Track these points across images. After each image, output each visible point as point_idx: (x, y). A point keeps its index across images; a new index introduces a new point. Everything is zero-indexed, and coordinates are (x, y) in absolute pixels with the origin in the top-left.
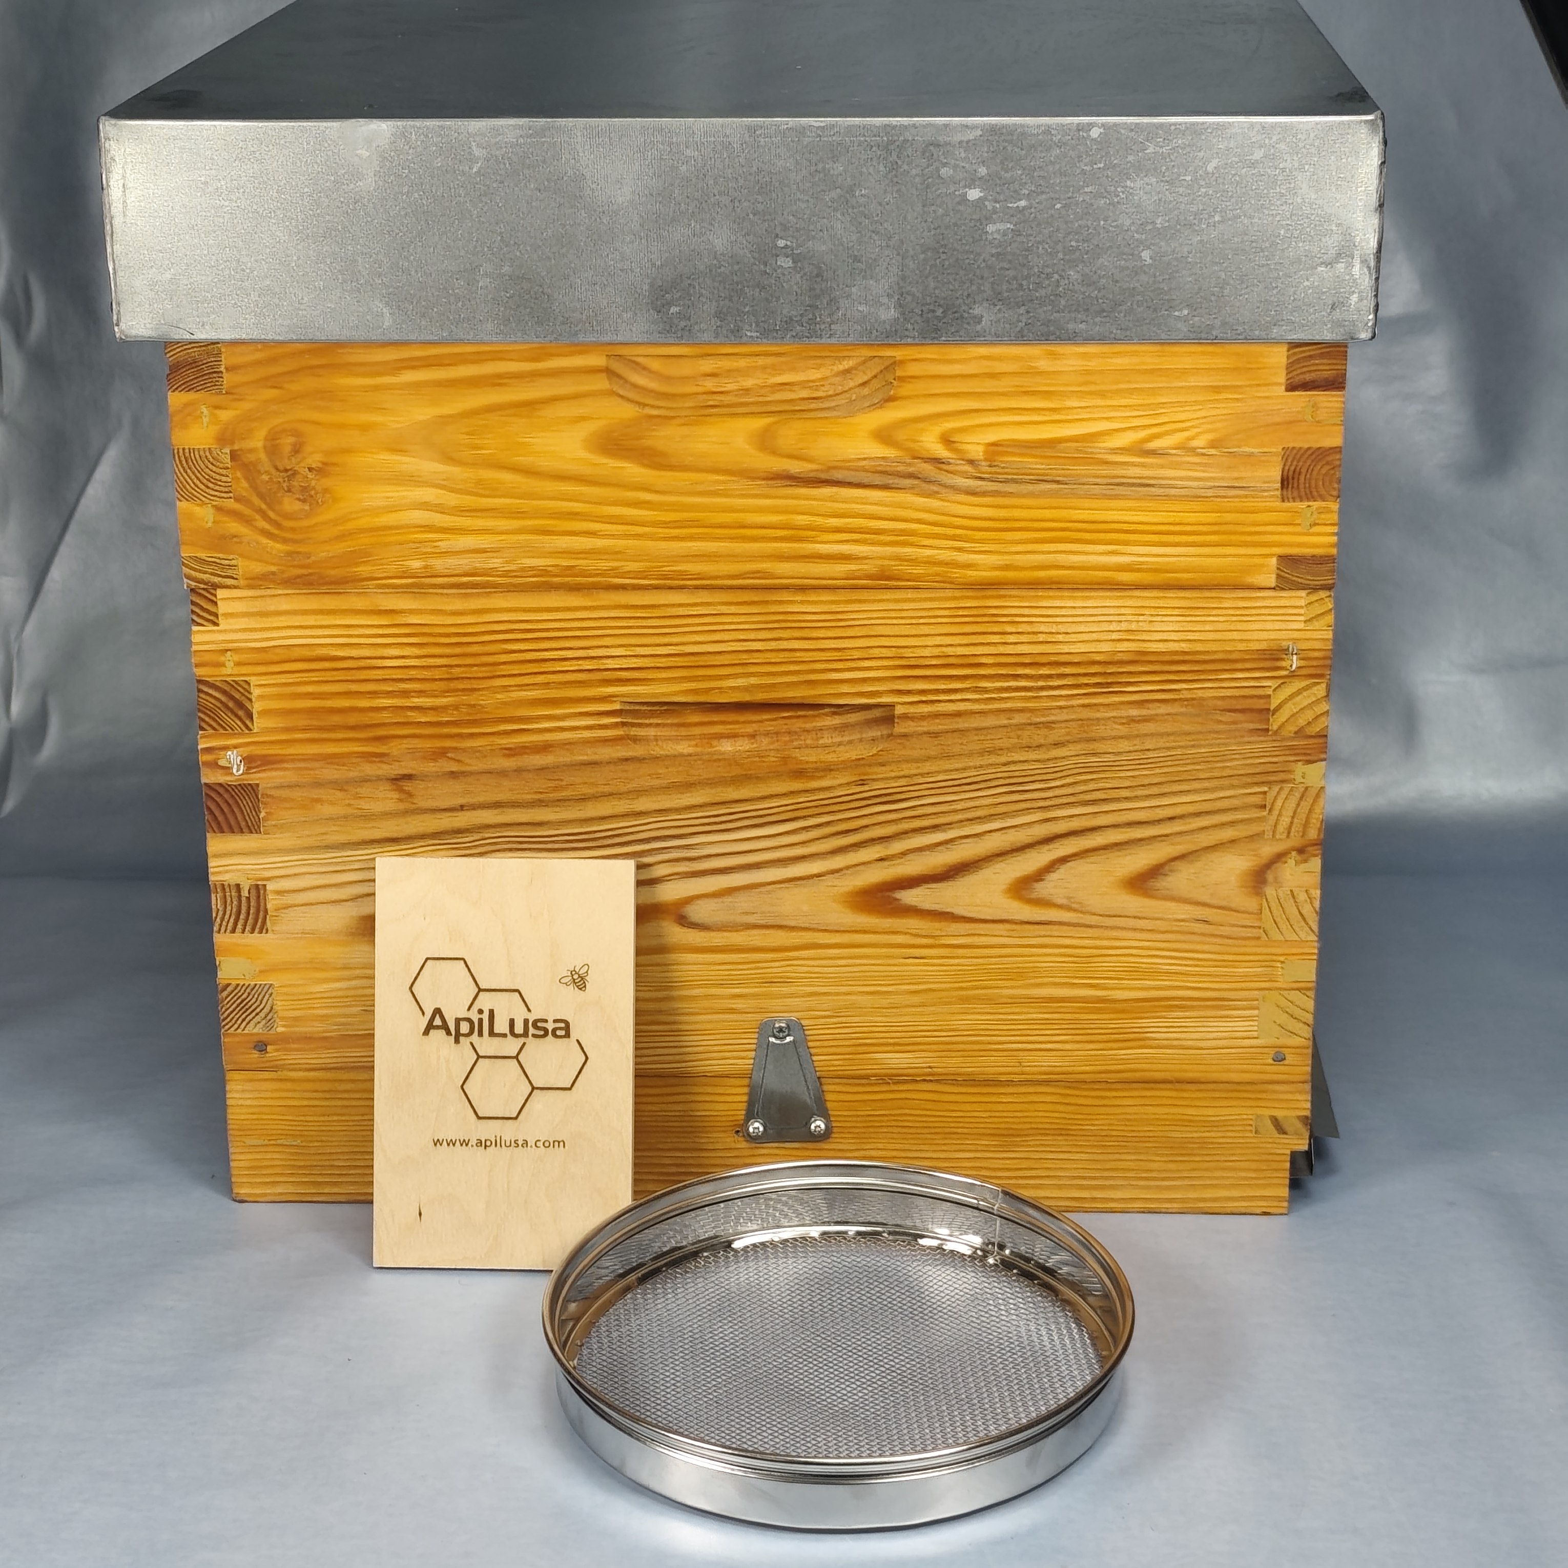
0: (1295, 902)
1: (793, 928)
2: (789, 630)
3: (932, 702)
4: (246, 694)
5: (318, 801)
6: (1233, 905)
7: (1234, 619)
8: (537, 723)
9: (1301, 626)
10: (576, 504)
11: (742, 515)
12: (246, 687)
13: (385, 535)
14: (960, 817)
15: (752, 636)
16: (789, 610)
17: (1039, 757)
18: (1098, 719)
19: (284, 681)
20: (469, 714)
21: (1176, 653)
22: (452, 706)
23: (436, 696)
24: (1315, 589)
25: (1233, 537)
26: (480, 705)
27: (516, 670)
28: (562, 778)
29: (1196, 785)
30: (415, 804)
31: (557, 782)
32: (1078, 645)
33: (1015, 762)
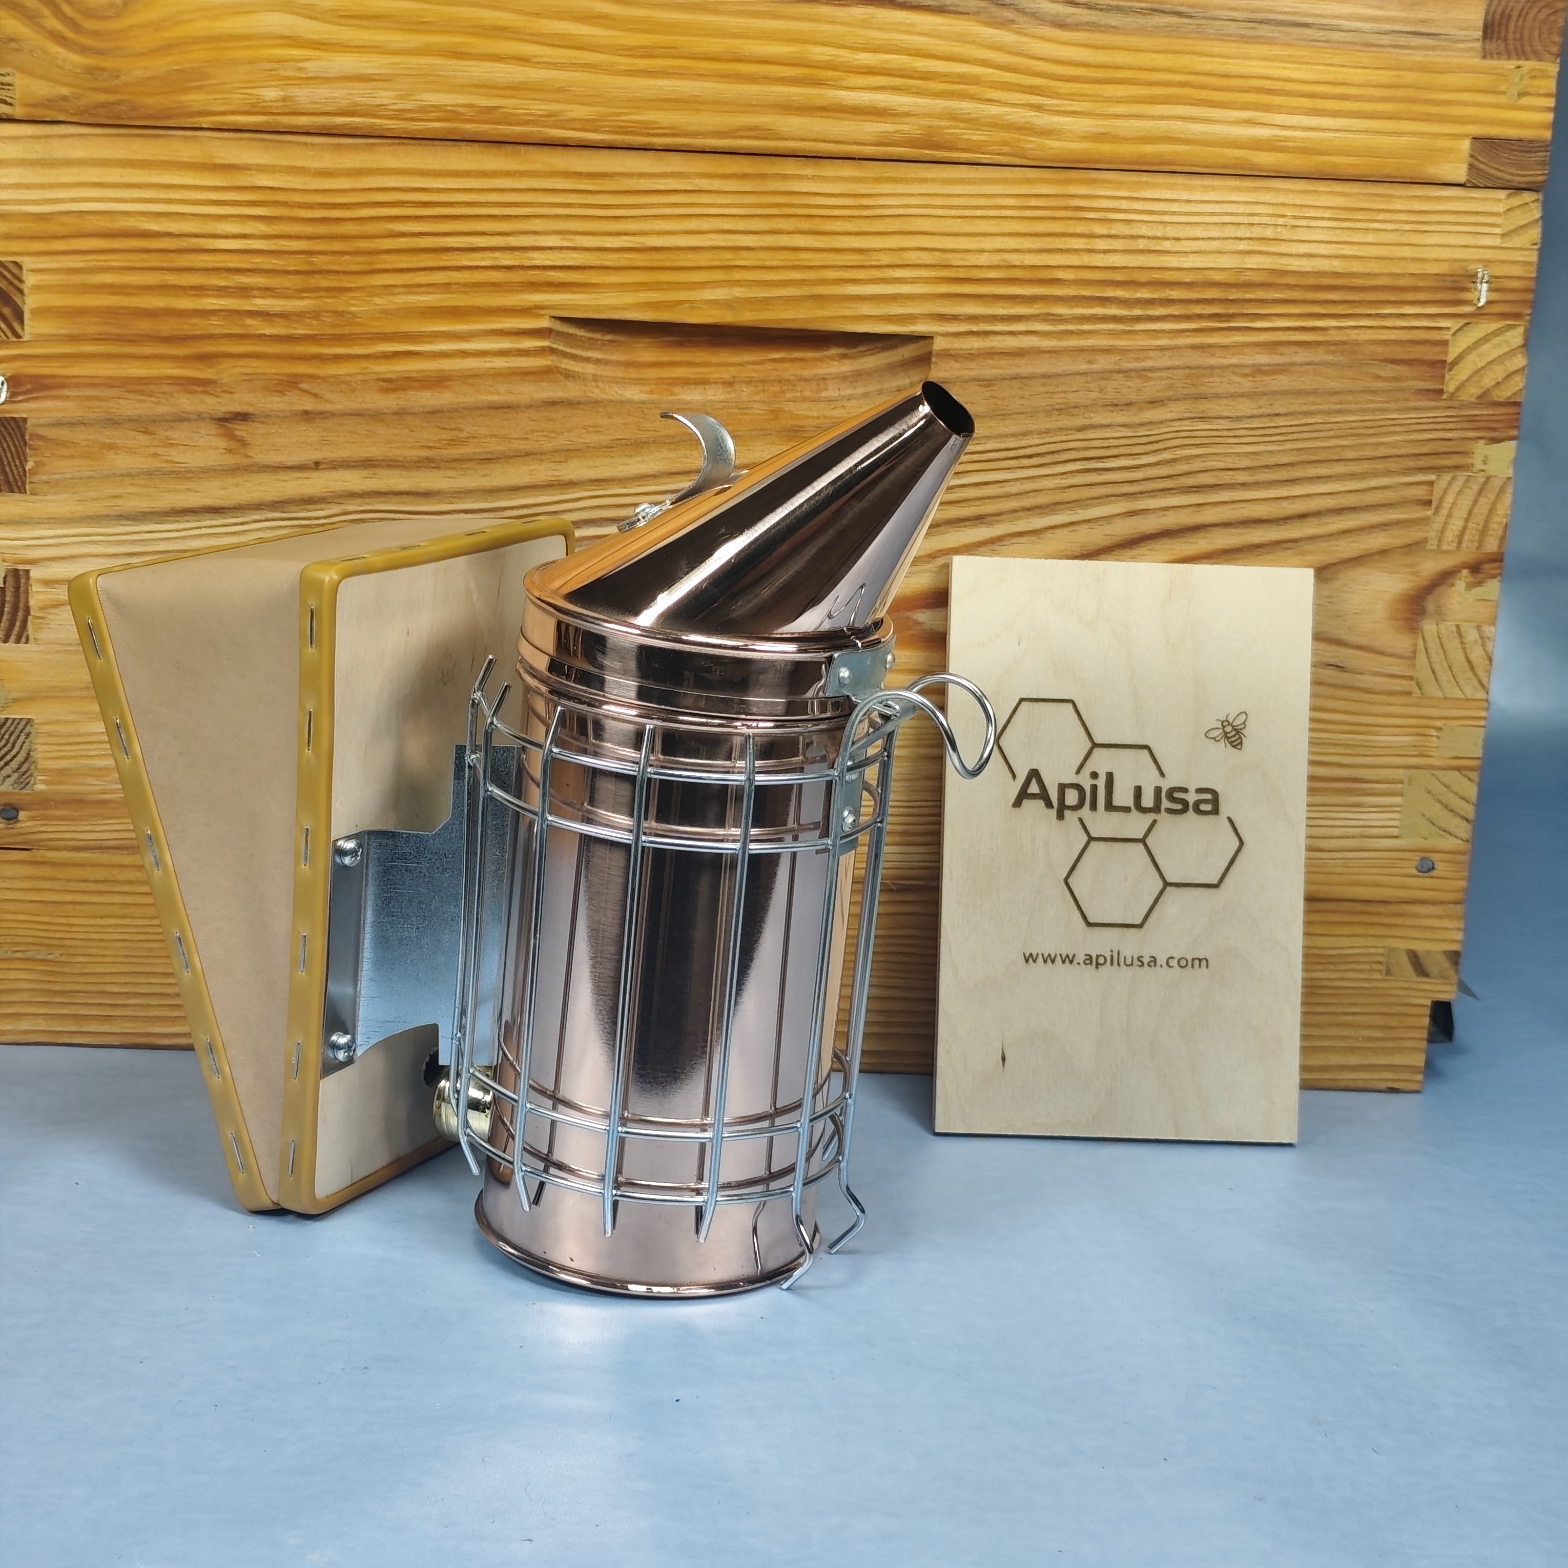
0: (1462, 643)
2: (792, 220)
3: (986, 333)
4: (16, 282)
5: (112, 447)
6: (1377, 645)
7: (1407, 227)
8: (429, 343)
9: (1497, 242)
10: (503, 15)
11: (738, 42)
12: (16, 270)
13: (227, 48)
14: (1013, 504)
15: (741, 225)
16: (796, 189)
17: (1130, 420)
18: (1212, 368)
19: (71, 265)
20: (335, 326)
21: (1324, 274)
22: (309, 312)
23: (288, 297)
24: (1519, 189)
25: (1415, 108)
26: (350, 313)
27: (404, 262)
28: (462, 427)
29: (1339, 469)
30: (249, 457)
31: (454, 433)
32: (1192, 257)
33: (1093, 427)
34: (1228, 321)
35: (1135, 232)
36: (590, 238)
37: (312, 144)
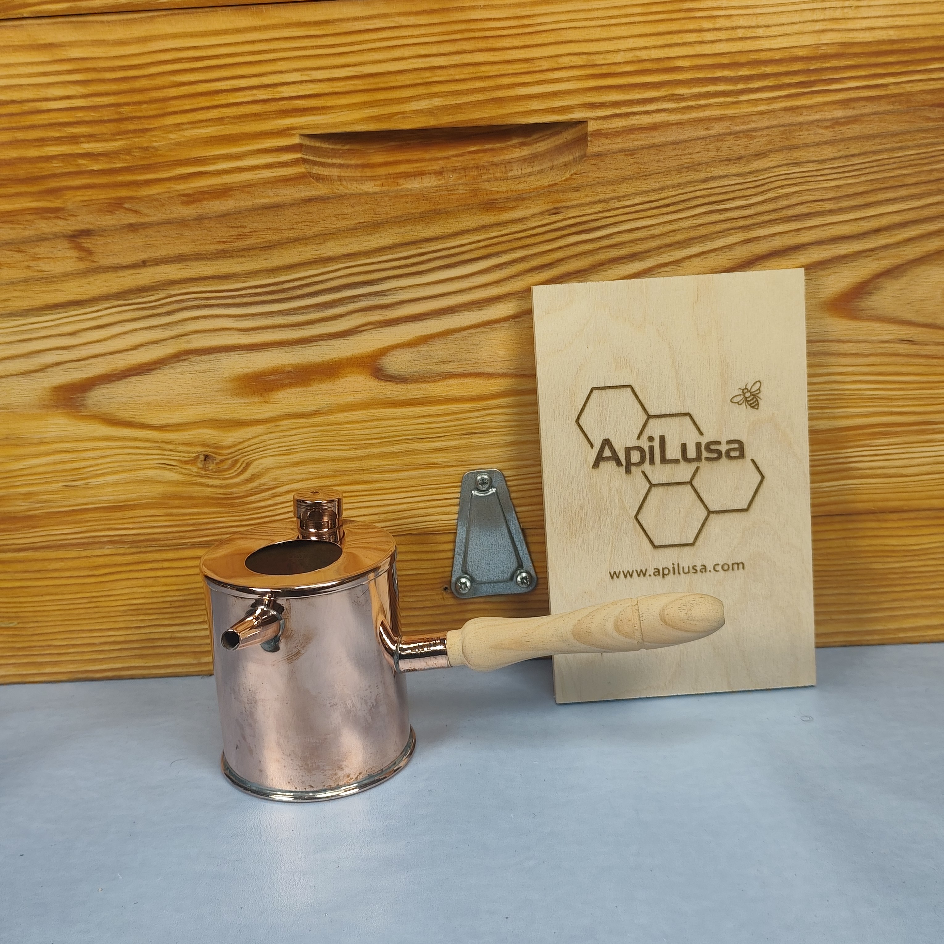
1: (490, 375)
2: (472, 41)
3: (627, 115)
6: (939, 322)
8: (214, 164)
14: (658, 242)
15: (434, 50)
16: (473, 17)
17: (741, 170)
18: (801, 124)
20: (144, 158)
21: (883, 42)
22: (123, 150)
23: (106, 140)
26: (153, 147)
27: (187, 105)
28: (245, 224)
29: (903, 192)
30: (95, 262)
31: (240, 230)
32: (780, 39)
33: (713, 178)
34: (811, 87)
35: (734, 24)
36: (322, 71)
37: (108, 22)
